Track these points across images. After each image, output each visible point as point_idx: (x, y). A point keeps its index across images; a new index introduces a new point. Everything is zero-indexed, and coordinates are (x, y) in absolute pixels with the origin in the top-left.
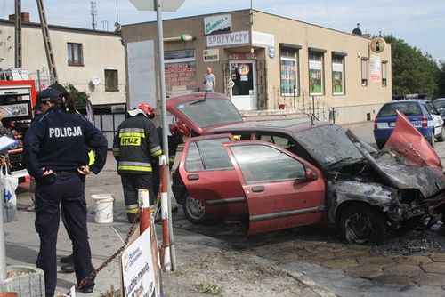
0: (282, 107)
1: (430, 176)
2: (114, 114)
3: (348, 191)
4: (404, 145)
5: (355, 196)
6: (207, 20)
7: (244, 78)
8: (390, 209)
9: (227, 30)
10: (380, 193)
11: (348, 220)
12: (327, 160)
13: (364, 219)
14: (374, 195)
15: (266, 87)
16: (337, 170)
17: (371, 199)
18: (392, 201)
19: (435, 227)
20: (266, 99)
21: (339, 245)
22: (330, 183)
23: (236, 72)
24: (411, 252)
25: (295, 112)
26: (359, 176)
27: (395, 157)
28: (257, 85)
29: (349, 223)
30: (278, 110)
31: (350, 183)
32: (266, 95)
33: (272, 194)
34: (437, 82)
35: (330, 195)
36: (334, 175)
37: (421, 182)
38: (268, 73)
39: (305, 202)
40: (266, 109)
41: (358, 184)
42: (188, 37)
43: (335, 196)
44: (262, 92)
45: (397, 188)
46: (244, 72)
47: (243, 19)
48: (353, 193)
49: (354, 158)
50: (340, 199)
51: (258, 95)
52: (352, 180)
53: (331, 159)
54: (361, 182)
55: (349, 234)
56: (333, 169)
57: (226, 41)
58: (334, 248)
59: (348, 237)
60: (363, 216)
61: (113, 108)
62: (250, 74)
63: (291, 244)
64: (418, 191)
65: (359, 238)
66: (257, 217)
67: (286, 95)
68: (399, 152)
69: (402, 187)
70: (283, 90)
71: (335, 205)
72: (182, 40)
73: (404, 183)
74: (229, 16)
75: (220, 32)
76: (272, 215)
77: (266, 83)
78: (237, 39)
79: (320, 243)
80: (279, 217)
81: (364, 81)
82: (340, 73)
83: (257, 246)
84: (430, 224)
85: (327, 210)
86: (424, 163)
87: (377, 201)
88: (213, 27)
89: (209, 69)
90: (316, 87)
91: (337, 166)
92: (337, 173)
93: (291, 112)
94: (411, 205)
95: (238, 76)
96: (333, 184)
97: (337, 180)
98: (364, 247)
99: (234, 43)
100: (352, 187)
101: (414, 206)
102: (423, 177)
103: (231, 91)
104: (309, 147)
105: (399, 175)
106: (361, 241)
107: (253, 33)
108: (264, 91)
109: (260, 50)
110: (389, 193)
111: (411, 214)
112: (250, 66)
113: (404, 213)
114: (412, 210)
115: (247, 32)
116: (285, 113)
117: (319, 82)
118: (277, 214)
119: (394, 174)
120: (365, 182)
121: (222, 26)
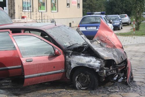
0: (23, 18)
1: (119, 53)
3: (77, 61)
4: (104, 37)
5: (81, 64)
8: (100, 71)
10: (95, 62)
11: (77, 77)
12: (65, 44)
13: (86, 76)
14: (91, 63)
15: (14, 6)
16: (71, 50)
17: (90, 65)
18: (101, 66)
19: (120, 80)
20: (14, 13)
21: (73, 91)
22: (67, 57)
24: (111, 93)
25: (31, 21)
26: (83, 53)
27: (100, 43)
28: (9, 4)
29: (77, 79)
30: (21, 19)
31: (78, 57)
32: (14, 10)
33: (37, 63)
34: (105, 7)
35: (68, 64)
36: (70, 53)
37: (115, 56)
39: (54, 67)
40: (14, 18)
41: (83, 57)
43: (70, 64)
44: (11, 9)
45: (103, 59)
48: (80, 62)
49: (79, 43)
50: (73, 66)
51: (9, 10)
52: (79, 55)
53: (67, 44)
54: (84, 56)
55: (78, 85)
56: (69, 50)
58: (70, 92)
59: (77, 86)
60: (85, 75)
63: (46, 91)
64: (113, 61)
65: (83, 87)
66: (29, 76)
67: (26, 11)
68: (102, 41)
69: (106, 59)
70: (23, 8)
71: (70, 69)
73: (106, 56)
76: (37, 75)
77: (14, 3)
79: (62, 90)
80: (41, 76)
81: (68, 4)
83: (27, 93)
84: (118, 79)
85: (66, 72)
86: (114, 47)
87: (93, 66)
90: (42, 7)
91: (70, 48)
92: (71, 52)
93: (29, 21)
94: (110, 68)
96: (69, 57)
97: (71, 55)
98: (86, 91)
100: (79, 59)
101: (111, 69)
102: (115, 54)
104: (55, 38)
105: (104, 53)
106: (84, 88)
108: (13, 8)
110: (99, 62)
111: (110, 73)
113: (107, 72)
114: (110, 71)
116: (25, 21)
117: (43, 4)
118: (39, 74)
119: (101, 51)
120: (86, 56)
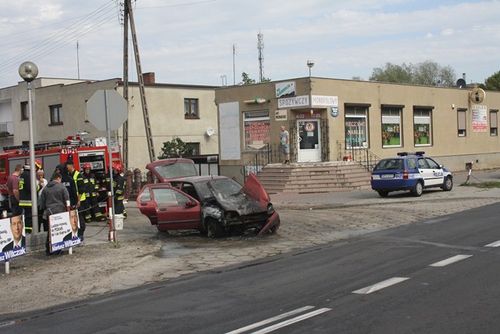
0: (346, 159)
2: (209, 163)
6: (277, 86)
7: (311, 134)
9: (292, 95)
15: (328, 142)
20: (328, 152)
23: (303, 128)
25: (352, 164)
28: (321, 140)
32: (328, 149)
38: (330, 130)
40: (328, 160)
42: (261, 101)
44: (324, 146)
46: (310, 129)
47: (305, 85)
51: (322, 149)
57: (293, 103)
61: (209, 158)
62: (315, 131)
72: (256, 103)
74: (293, 83)
75: (287, 96)
77: (328, 139)
78: (300, 102)
82: (427, 125)
88: (282, 91)
89: (283, 127)
90: (393, 140)
95: (305, 132)
99: (299, 105)
103: (299, 145)
107: (313, 96)
108: (326, 145)
109: (321, 111)
112: (315, 124)
115: (307, 97)
117: (396, 135)
121: (289, 91)
